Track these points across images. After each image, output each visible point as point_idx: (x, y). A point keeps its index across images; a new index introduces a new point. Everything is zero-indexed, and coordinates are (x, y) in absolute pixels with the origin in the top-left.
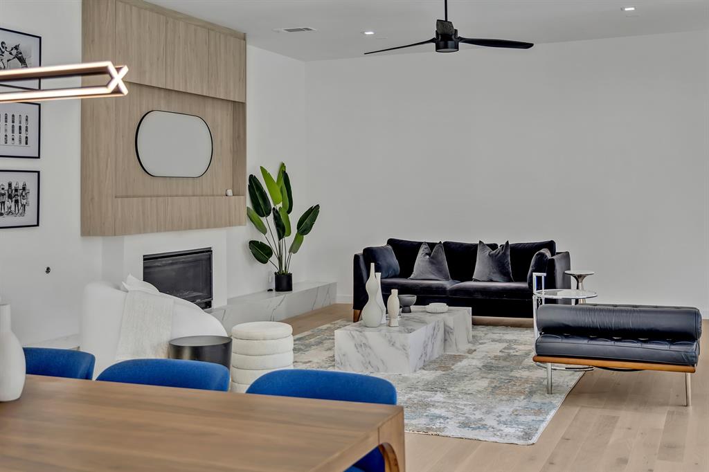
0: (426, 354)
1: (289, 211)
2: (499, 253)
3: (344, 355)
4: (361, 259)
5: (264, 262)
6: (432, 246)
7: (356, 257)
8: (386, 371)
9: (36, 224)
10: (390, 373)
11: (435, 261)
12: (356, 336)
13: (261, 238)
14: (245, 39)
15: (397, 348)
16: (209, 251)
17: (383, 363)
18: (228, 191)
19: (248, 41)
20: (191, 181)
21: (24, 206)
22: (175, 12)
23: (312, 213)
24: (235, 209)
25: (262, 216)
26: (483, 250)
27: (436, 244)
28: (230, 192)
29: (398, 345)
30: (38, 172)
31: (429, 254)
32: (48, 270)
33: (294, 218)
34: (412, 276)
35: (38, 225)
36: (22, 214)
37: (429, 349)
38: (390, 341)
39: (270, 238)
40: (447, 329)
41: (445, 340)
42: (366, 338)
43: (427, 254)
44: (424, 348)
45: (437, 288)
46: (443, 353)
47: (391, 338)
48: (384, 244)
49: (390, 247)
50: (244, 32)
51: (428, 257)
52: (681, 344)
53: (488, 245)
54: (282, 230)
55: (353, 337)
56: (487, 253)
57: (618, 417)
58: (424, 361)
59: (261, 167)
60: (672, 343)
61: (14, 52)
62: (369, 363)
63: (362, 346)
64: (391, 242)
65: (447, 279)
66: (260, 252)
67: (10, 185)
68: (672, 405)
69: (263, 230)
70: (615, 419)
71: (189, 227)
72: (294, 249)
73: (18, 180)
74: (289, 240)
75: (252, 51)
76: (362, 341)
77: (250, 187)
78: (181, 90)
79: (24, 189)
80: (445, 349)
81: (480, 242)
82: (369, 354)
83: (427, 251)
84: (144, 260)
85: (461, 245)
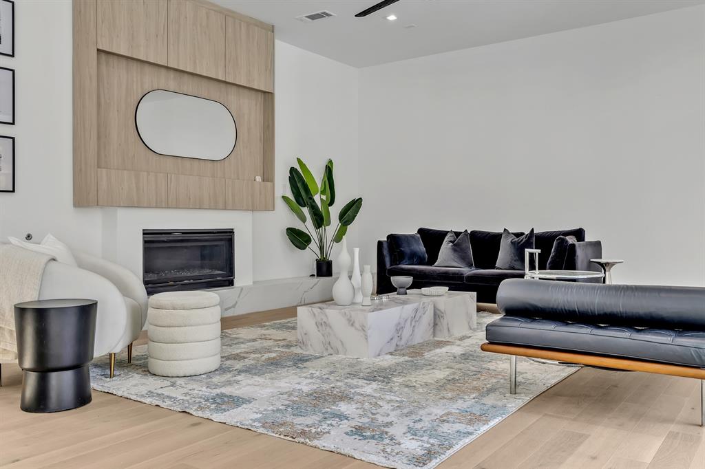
0: (400, 338)
1: (332, 203)
2: (522, 240)
3: (306, 334)
4: (385, 246)
5: (302, 248)
6: (457, 234)
7: (380, 243)
8: (345, 354)
9: (11, 189)
10: (349, 357)
11: (458, 249)
12: (317, 314)
13: (298, 225)
14: (272, 31)
15: (356, 329)
16: (231, 232)
17: (342, 344)
18: (257, 177)
20: (209, 164)
23: (355, 205)
24: (260, 194)
25: (302, 206)
26: (506, 237)
27: (462, 232)
29: (357, 325)
30: (13, 139)
31: (454, 242)
32: (29, 237)
33: (335, 211)
34: (436, 264)
35: (13, 191)
37: (406, 333)
38: (349, 320)
39: (309, 227)
40: (438, 312)
41: (435, 325)
42: (326, 316)
43: (451, 242)
44: (397, 331)
45: (453, 274)
46: (431, 338)
47: (351, 317)
48: (414, 232)
49: (418, 235)
50: (272, 24)
51: (451, 244)
52: (692, 336)
53: (513, 234)
54: (320, 219)
55: (314, 315)
56: (510, 240)
57: (588, 436)
58: (397, 345)
59: (298, 159)
60: (680, 334)
62: (329, 343)
63: (322, 324)
64: (420, 231)
65: (470, 266)
66: (298, 239)
68: (679, 423)
69: (303, 219)
70: (582, 437)
71: (199, 206)
72: (338, 238)
74: (329, 229)
76: (322, 319)
77: (292, 179)
78: (188, 70)
80: (434, 334)
81: (505, 229)
82: (329, 333)
83: (452, 239)
84: (144, 234)
85: (488, 233)
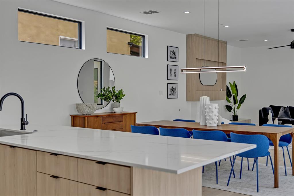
1: (237, 96)
4: (262, 111)
5: (230, 111)
6: (285, 108)
7: (260, 111)
9: (178, 97)
11: (286, 113)
13: (229, 104)
14: (226, 43)
19: (227, 43)
20: (212, 87)
21: (175, 93)
22: (209, 37)
23: (244, 97)
25: (229, 98)
27: (286, 107)
28: (221, 90)
31: (284, 110)
32: (180, 110)
33: (239, 98)
34: (278, 117)
36: (175, 95)
39: (232, 104)
43: (283, 110)
48: (269, 107)
49: (270, 108)
50: (226, 41)
54: (235, 102)
59: (230, 83)
61: (173, 52)
64: (271, 106)
65: (290, 118)
66: (229, 108)
67: (172, 87)
69: (229, 102)
71: (212, 100)
72: (238, 108)
73: (174, 86)
74: (237, 105)
75: (228, 46)
79: (175, 88)
83: (283, 109)
